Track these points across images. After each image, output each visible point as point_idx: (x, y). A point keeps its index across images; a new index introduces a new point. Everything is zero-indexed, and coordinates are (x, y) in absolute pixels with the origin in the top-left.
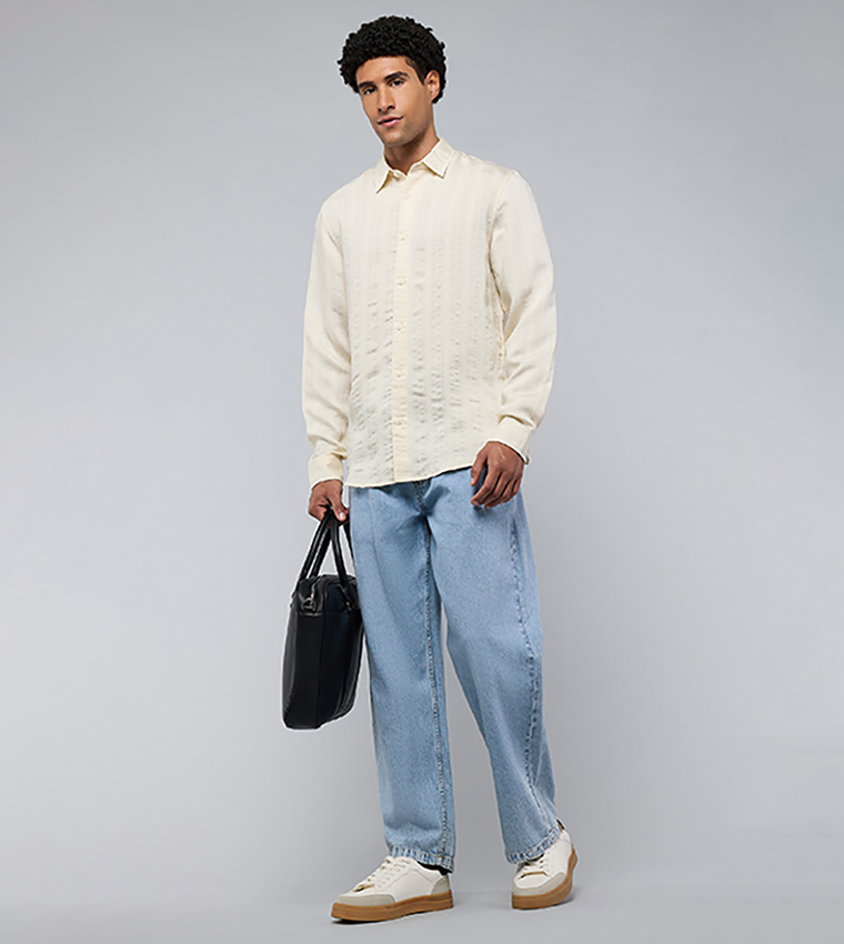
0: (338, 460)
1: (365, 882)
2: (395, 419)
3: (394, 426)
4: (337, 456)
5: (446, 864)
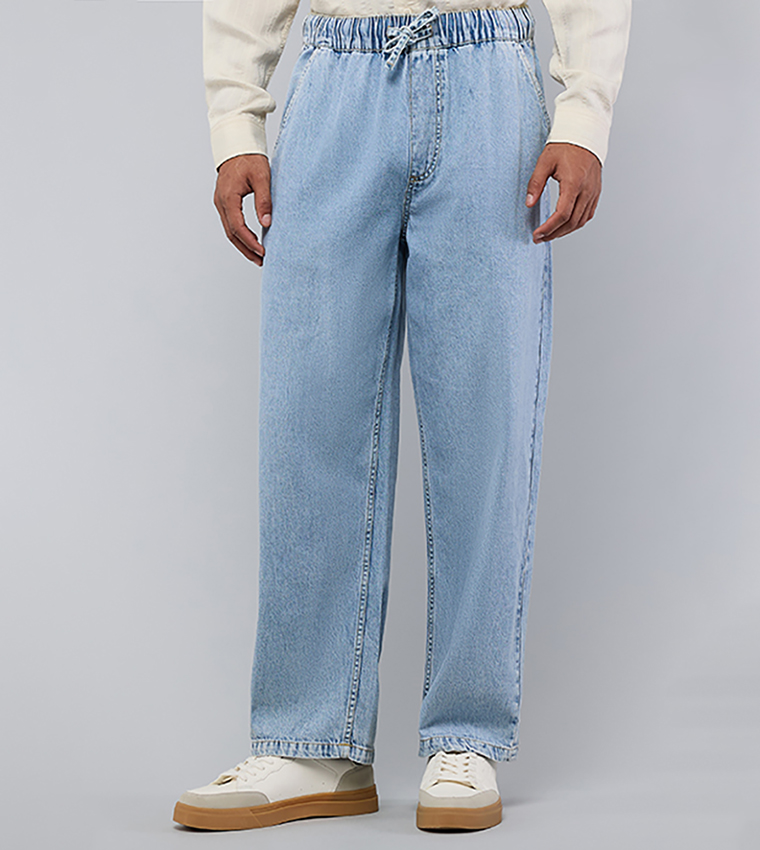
5: (357, 756)
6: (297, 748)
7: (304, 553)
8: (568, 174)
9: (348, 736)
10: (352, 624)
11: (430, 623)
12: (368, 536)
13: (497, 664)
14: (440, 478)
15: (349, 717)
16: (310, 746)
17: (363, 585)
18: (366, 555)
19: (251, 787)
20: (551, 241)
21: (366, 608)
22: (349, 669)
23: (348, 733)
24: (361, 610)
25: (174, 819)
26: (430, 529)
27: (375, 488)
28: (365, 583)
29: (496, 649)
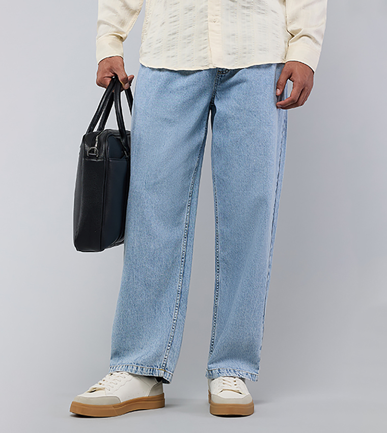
0: (118, 41)
1: (97, 386)
2: (210, 17)
3: (209, 23)
4: (118, 36)
5: (167, 377)
6: (137, 369)
7: (150, 268)
8: (298, 77)
9: (164, 365)
10: (172, 306)
11: (216, 307)
12: (183, 260)
13: (255, 329)
14: (225, 229)
15: (166, 355)
16: (144, 369)
17: (179, 286)
18: (181, 270)
19: (112, 394)
20: (288, 110)
21: (181, 298)
22: (168, 330)
23: (164, 364)
24: (177, 299)
25: (70, 411)
26: (218, 257)
27: (187, 234)
28: (180, 285)
29: (255, 321)
